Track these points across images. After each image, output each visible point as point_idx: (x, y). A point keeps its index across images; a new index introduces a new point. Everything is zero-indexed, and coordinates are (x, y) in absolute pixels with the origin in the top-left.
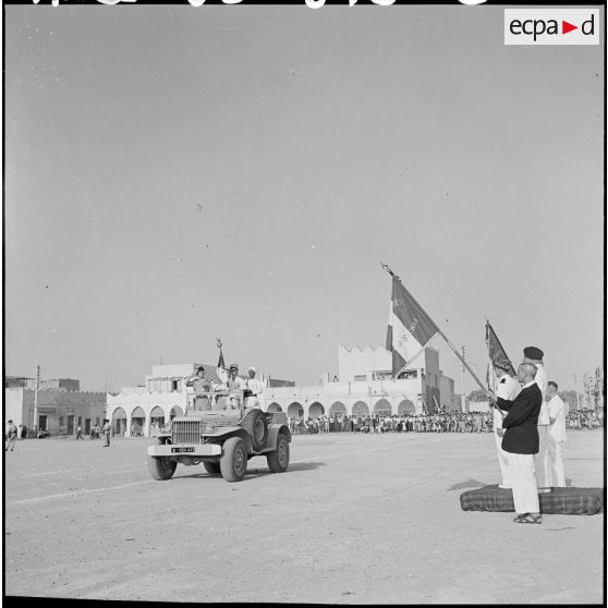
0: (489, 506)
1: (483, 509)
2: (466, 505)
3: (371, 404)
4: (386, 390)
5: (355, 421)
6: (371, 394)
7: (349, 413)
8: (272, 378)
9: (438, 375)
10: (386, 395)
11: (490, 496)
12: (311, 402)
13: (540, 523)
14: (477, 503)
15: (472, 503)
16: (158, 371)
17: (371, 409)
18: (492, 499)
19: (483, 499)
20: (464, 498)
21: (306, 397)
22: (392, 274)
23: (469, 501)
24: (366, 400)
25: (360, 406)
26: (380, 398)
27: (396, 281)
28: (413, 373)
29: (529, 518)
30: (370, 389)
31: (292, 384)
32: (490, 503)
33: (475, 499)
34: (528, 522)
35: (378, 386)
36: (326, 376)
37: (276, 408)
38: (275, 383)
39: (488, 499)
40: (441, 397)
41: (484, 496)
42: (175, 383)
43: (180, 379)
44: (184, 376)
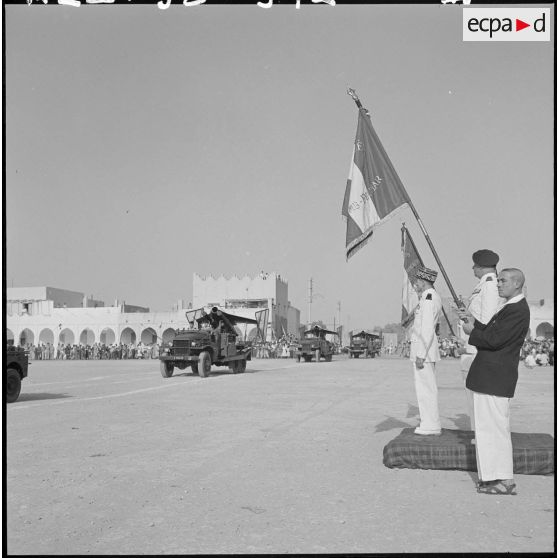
0: (423, 462)
1: (416, 466)
2: (392, 460)
8: (127, 304)
9: (287, 306)
11: (425, 449)
12: (165, 328)
13: (514, 494)
14: (408, 458)
15: (400, 458)
18: (428, 453)
19: (415, 453)
20: (390, 451)
21: (160, 323)
22: (358, 104)
23: (396, 454)
28: (264, 303)
29: (500, 487)
31: (146, 310)
32: (425, 457)
33: (405, 453)
34: (499, 492)
36: (180, 302)
37: (129, 333)
38: (129, 309)
39: (422, 453)
40: (288, 325)
41: (417, 449)
42: (26, 306)
43: (32, 302)
44: (36, 299)
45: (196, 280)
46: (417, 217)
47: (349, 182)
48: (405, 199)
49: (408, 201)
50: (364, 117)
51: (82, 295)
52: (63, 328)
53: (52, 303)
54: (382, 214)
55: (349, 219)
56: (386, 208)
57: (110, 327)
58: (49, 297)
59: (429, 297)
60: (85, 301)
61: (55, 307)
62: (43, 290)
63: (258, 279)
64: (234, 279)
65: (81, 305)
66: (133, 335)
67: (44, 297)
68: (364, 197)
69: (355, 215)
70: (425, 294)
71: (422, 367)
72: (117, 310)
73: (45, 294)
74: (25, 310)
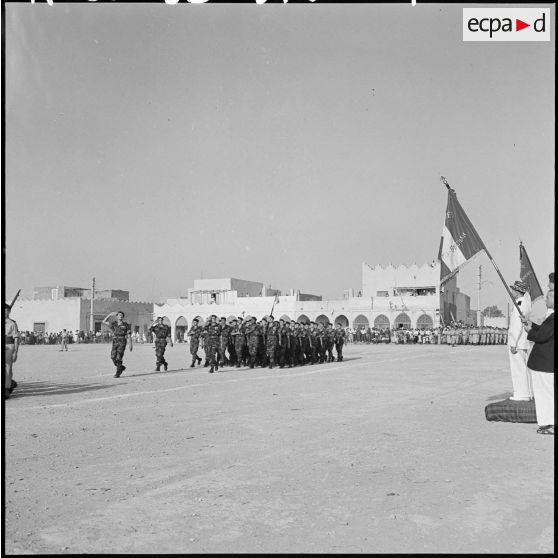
0: (512, 418)
2: (490, 416)
3: (392, 317)
4: (406, 305)
5: (377, 333)
6: (392, 308)
7: (372, 325)
8: (302, 292)
9: (455, 293)
10: (406, 309)
11: (513, 409)
12: (337, 315)
14: (501, 414)
15: (496, 415)
16: (199, 285)
17: (392, 322)
18: (515, 412)
19: (506, 411)
20: (489, 409)
21: (332, 311)
22: (448, 186)
23: (493, 412)
24: (387, 315)
25: (382, 319)
26: (400, 312)
28: (432, 290)
29: (550, 430)
30: (391, 304)
31: (319, 299)
32: (513, 414)
33: (499, 411)
34: (550, 433)
35: (398, 301)
36: (351, 291)
38: (304, 297)
39: (511, 411)
40: (458, 312)
41: (508, 409)
42: (214, 295)
43: (219, 292)
44: (222, 289)
45: (365, 269)
46: (491, 258)
47: (442, 238)
48: (482, 246)
49: (484, 248)
50: (452, 195)
51: (261, 285)
53: (236, 292)
54: (468, 257)
55: (442, 264)
56: (470, 253)
58: (233, 288)
60: (264, 290)
61: (238, 296)
62: (228, 280)
63: (426, 267)
64: (402, 267)
65: (261, 294)
67: (229, 288)
68: (452, 248)
69: (446, 260)
71: (516, 353)
72: (293, 298)
73: (230, 285)
74: (213, 299)
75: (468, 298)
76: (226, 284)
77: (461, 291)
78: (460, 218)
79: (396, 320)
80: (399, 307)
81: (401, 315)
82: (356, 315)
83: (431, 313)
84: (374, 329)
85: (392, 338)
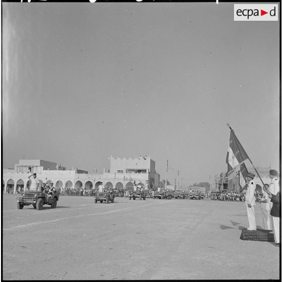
0: (255, 239)
3: (125, 184)
4: (132, 178)
5: (117, 191)
6: (125, 179)
7: (114, 187)
8: (78, 169)
9: (155, 172)
10: (132, 180)
12: (96, 181)
14: (250, 237)
15: (247, 237)
16: (22, 162)
17: (124, 186)
21: (94, 179)
22: (230, 128)
24: (122, 182)
25: (119, 184)
26: (129, 181)
27: (232, 132)
28: (145, 171)
30: (124, 177)
31: (87, 173)
33: (248, 235)
35: (128, 176)
36: (104, 169)
37: (79, 183)
38: (79, 172)
42: (30, 168)
43: (33, 167)
44: (35, 165)
45: (112, 159)
47: (228, 153)
48: (247, 157)
51: (56, 164)
52: (48, 180)
53: (42, 167)
56: (241, 160)
57: (70, 180)
58: (41, 165)
59: (252, 183)
60: (57, 167)
61: (44, 169)
62: (39, 161)
64: (130, 159)
65: (56, 169)
66: (81, 184)
67: (39, 165)
68: (233, 158)
69: (230, 163)
70: (251, 182)
72: (73, 172)
73: (39, 163)
74: (29, 171)
75: (159, 175)
76: (38, 162)
77: (157, 172)
78: (237, 144)
79: (127, 185)
80: (128, 178)
81: (129, 183)
82: (107, 181)
83: (144, 182)
84: (115, 189)
85: (124, 194)
